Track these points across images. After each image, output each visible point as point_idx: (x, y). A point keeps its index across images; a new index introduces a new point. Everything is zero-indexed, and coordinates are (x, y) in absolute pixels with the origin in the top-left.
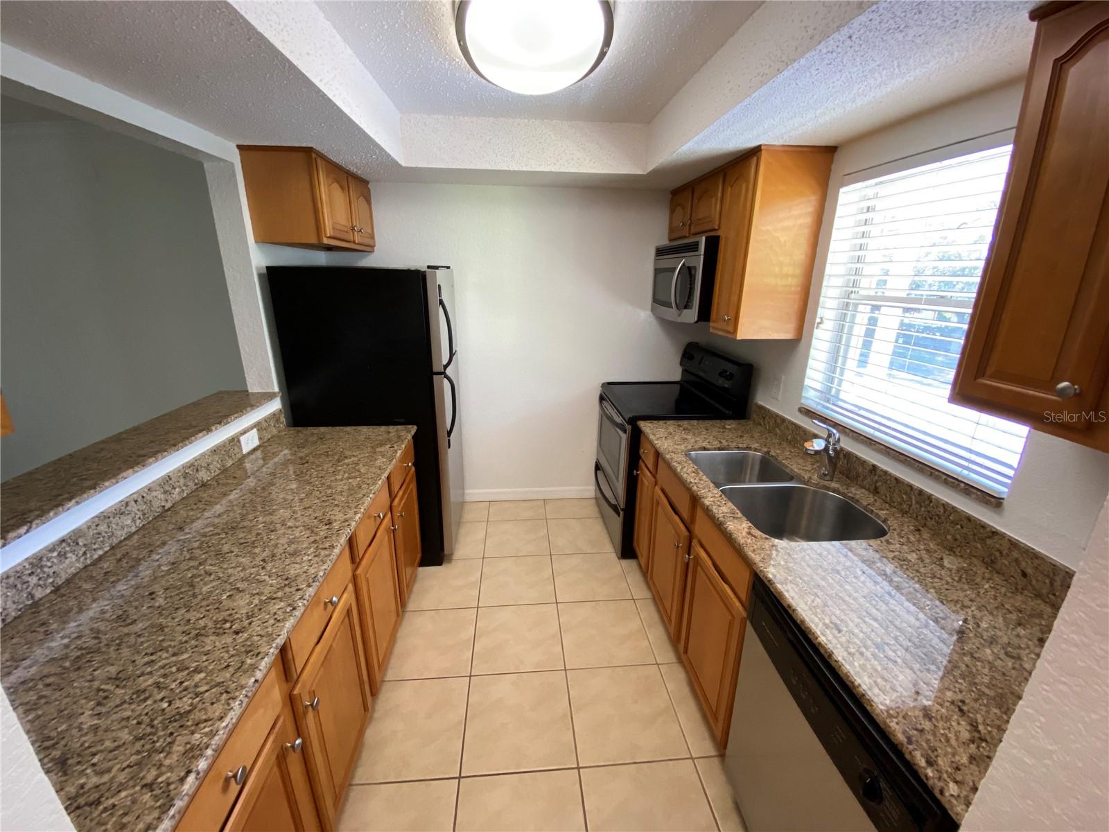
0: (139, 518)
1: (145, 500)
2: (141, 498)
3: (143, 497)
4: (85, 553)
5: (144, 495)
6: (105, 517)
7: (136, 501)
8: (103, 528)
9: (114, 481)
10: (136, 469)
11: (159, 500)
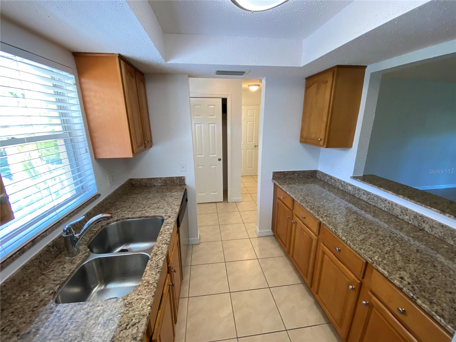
0: (387, 209)
1: (392, 206)
2: (391, 204)
3: (392, 204)
4: (368, 199)
5: (393, 204)
6: (378, 197)
7: (389, 203)
8: (376, 199)
9: (384, 190)
10: (394, 194)
11: (397, 211)
